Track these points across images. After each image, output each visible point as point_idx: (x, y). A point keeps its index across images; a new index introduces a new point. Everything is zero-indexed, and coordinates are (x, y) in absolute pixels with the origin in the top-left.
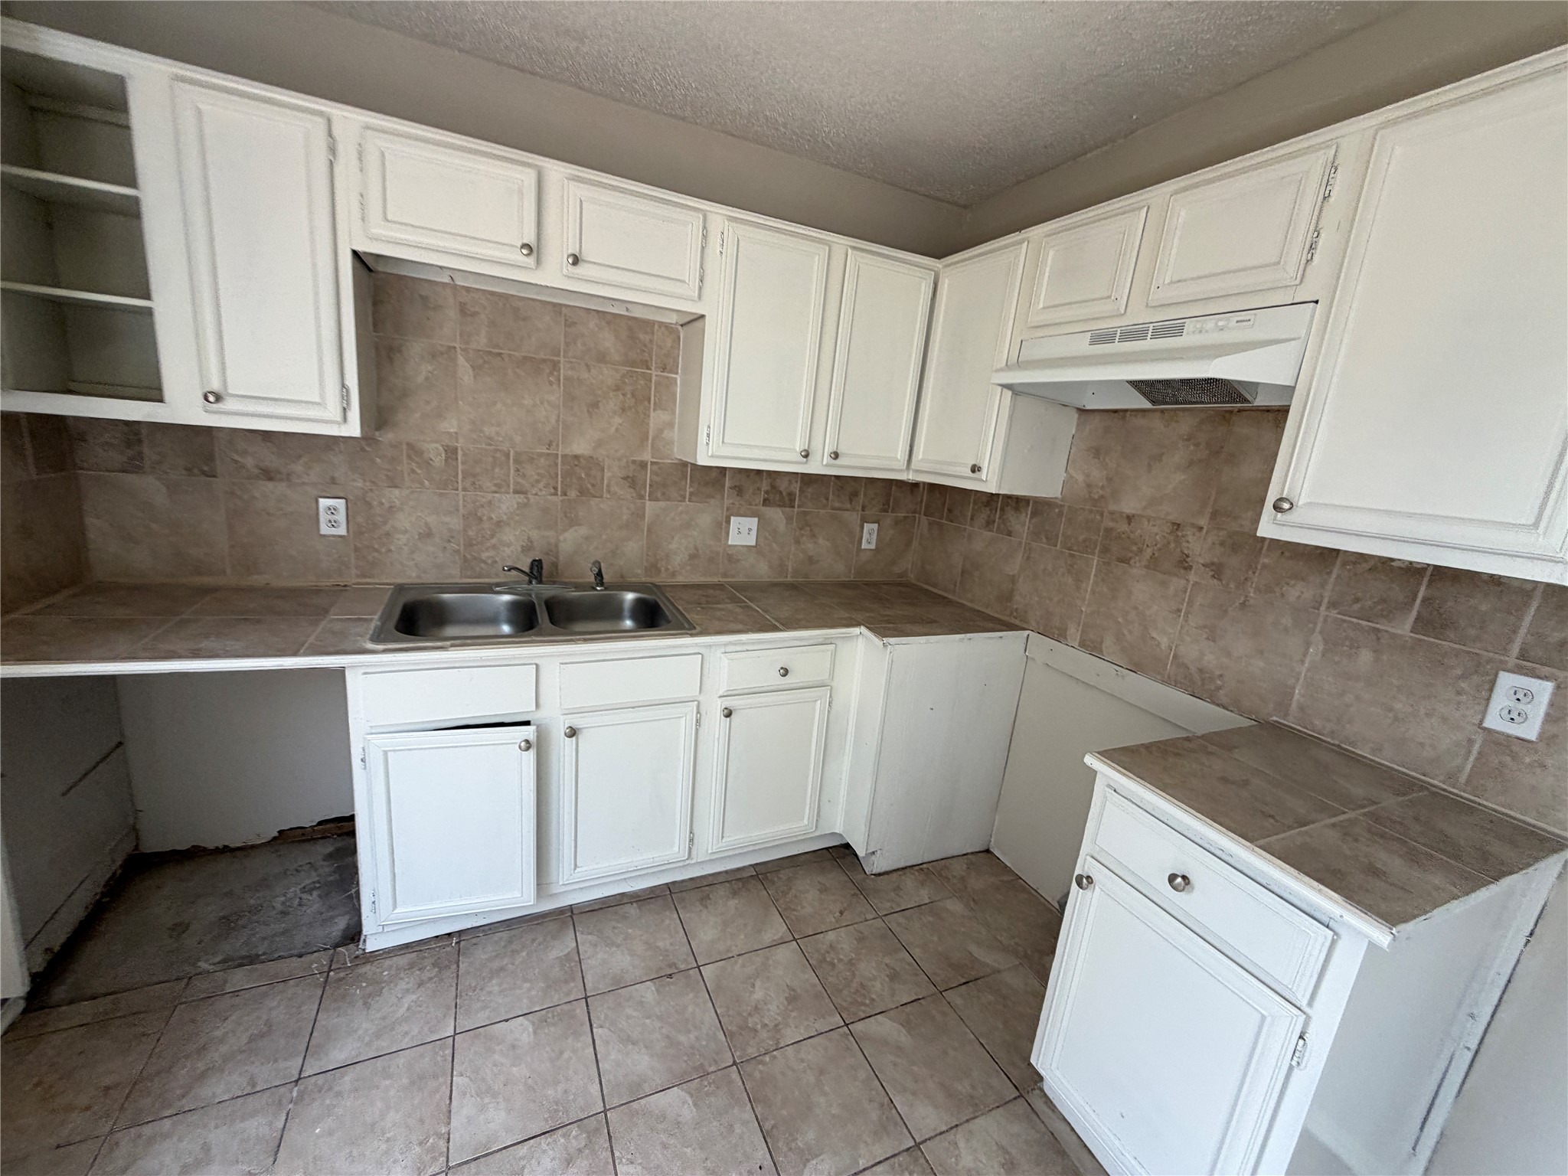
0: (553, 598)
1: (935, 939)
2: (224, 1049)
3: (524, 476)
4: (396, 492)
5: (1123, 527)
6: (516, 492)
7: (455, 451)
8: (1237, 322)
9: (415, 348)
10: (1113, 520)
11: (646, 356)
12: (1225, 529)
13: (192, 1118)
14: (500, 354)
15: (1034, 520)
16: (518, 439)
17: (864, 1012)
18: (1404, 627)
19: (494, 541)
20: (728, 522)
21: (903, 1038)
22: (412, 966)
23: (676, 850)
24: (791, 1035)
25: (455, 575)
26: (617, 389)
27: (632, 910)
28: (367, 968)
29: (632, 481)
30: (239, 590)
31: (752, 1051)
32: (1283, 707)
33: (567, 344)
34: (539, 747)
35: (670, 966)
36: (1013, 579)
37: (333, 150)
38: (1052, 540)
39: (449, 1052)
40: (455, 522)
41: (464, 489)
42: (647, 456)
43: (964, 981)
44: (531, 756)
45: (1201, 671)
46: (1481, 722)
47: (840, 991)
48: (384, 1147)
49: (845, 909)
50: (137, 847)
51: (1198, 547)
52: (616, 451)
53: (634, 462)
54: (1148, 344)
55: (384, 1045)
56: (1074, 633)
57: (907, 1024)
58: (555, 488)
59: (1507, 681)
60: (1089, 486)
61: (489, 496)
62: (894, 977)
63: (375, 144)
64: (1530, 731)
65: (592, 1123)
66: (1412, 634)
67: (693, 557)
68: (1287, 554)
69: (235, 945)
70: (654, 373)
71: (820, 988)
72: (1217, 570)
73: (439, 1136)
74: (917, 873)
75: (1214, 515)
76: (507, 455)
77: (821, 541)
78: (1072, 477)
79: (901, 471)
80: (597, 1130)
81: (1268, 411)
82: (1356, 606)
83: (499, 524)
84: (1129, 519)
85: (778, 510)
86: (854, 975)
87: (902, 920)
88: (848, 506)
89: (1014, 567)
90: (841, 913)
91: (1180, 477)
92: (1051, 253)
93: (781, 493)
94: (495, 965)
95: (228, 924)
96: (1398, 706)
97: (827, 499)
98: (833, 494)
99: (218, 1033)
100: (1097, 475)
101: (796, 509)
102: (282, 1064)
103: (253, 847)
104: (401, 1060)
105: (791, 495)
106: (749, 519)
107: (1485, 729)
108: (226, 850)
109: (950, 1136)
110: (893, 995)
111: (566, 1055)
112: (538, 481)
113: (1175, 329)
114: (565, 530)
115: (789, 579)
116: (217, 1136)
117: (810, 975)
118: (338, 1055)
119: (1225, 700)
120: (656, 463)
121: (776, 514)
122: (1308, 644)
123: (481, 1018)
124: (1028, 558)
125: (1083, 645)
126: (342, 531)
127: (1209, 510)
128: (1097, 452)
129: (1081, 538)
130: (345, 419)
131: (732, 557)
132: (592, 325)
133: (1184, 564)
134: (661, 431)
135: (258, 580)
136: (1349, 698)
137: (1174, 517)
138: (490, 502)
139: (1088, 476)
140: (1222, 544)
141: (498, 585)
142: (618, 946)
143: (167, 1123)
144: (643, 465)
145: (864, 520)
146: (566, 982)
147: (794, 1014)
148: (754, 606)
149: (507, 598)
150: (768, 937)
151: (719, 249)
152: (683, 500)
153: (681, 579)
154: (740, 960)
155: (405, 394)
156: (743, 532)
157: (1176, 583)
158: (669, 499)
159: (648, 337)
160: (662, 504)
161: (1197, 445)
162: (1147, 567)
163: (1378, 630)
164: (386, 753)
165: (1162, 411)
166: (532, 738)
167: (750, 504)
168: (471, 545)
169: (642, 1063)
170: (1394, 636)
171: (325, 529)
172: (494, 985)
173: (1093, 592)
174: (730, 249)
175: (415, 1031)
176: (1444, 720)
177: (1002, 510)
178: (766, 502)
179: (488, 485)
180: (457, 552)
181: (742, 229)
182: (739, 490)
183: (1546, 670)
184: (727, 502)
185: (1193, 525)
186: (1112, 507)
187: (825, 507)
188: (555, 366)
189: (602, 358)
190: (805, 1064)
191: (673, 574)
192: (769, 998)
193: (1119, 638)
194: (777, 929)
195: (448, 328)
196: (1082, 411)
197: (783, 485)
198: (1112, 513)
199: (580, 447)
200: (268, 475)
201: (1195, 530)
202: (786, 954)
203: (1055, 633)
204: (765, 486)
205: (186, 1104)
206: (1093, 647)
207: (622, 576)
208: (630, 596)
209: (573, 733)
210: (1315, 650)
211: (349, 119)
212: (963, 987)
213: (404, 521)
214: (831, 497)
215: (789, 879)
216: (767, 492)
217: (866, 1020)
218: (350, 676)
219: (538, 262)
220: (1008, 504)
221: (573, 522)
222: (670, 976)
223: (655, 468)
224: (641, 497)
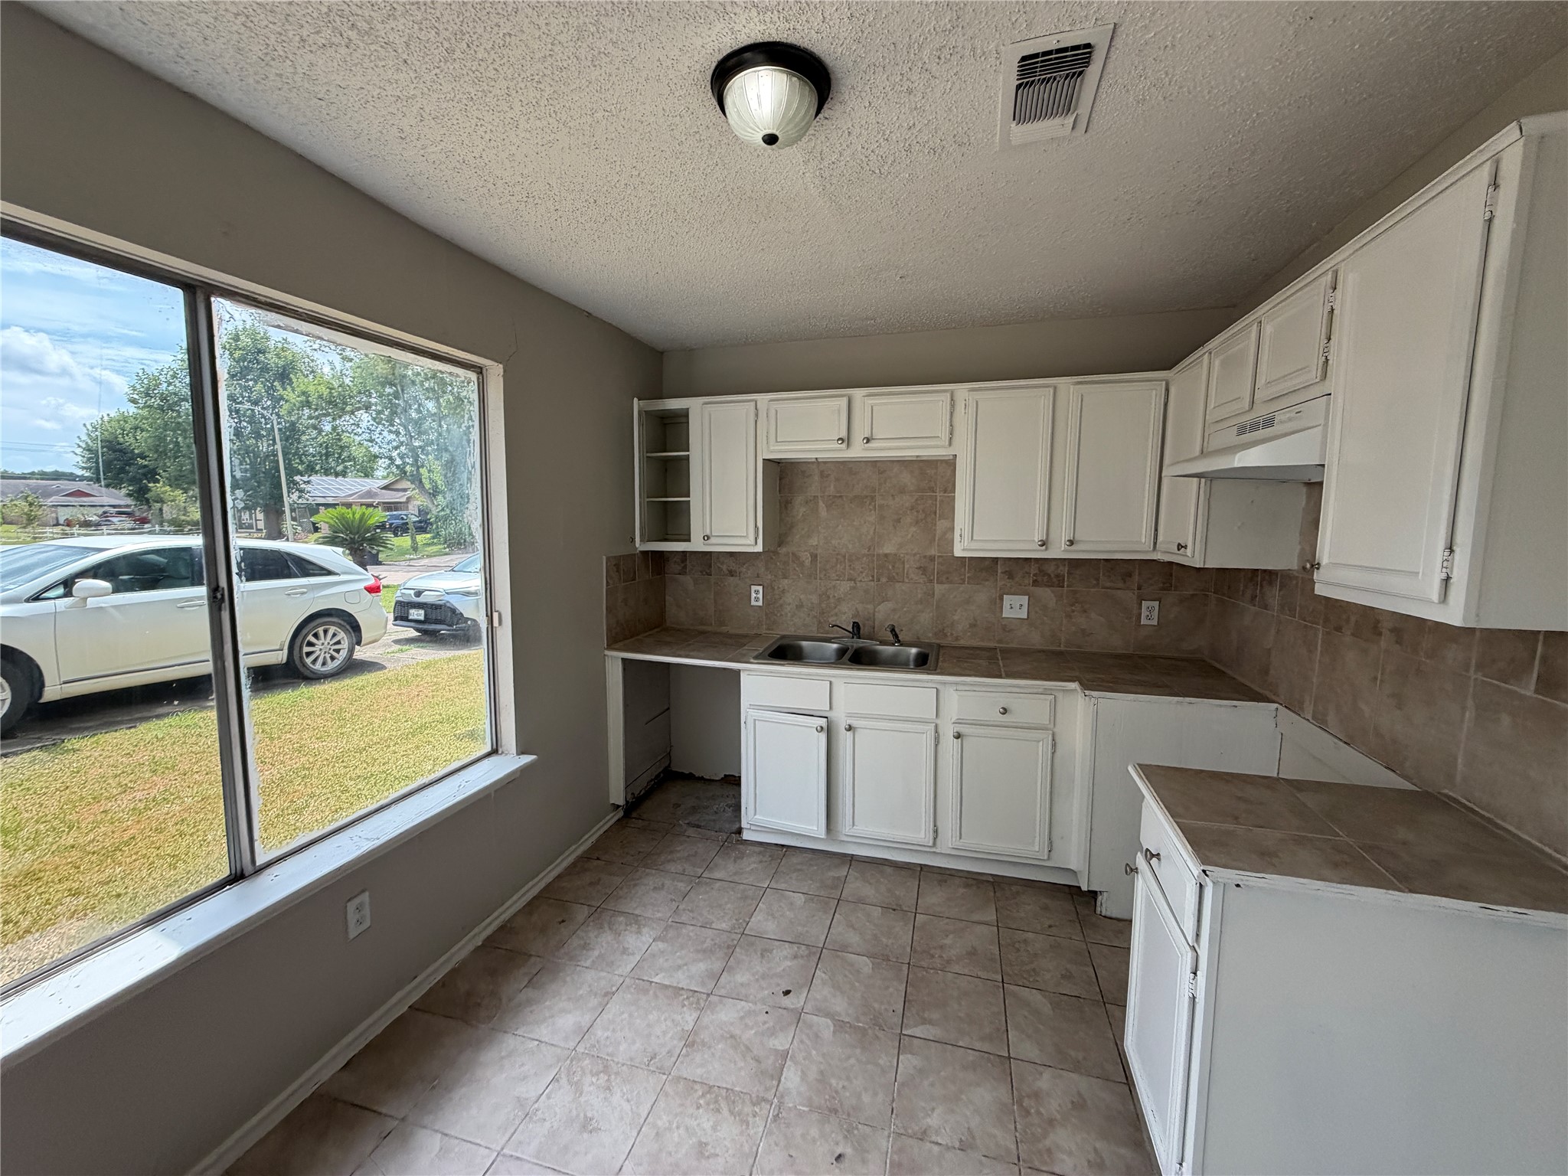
0: (861, 648)
2: (678, 855)
3: (854, 569)
4: (786, 581)
6: (850, 580)
7: (816, 556)
9: (799, 500)
11: (932, 484)
13: (663, 873)
14: (841, 496)
15: (1281, 593)
16: (850, 546)
17: (1022, 982)
18: (1528, 688)
19: (836, 610)
20: (1002, 599)
21: (1047, 1009)
22: (760, 853)
23: (921, 835)
24: (957, 968)
25: (813, 631)
26: (912, 508)
27: (889, 870)
28: (741, 846)
29: (923, 570)
30: (715, 633)
31: (924, 964)
32: (1450, 779)
33: (880, 484)
34: (829, 731)
35: (897, 905)
36: (1269, 653)
37: (757, 415)
38: (1293, 612)
39: (762, 893)
40: (815, 599)
41: (820, 579)
42: (933, 552)
44: (823, 737)
47: (1013, 966)
48: (722, 914)
49: (1056, 926)
50: (669, 765)
52: (912, 550)
53: (925, 557)
54: (1260, 434)
55: (736, 879)
56: (1309, 707)
57: (1054, 1004)
58: (873, 576)
61: (834, 583)
62: (1067, 977)
63: (774, 406)
65: (814, 949)
66: (1539, 697)
67: (973, 625)
69: (692, 819)
70: (939, 495)
71: (998, 958)
73: (744, 921)
76: (844, 557)
77: (1093, 615)
79: (1147, 552)
80: (814, 953)
83: (839, 600)
85: (1047, 589)
86: (1031, 962)
88: (1121, 585)
89: (1269, 640)
90: (1050, 926)
93: (1050, 576)
94: (799, 867)
95: (694, 810)
97: (1098, 579)
98: (1104, 574)
99: (678, 849)
101: (1065, 589)
102: (696, 869)
103: (713, 780)
104: (742, 887)
105: (1059, 577)
106: (1020, 597)
108: (702, 778)
109: (1041, 1069)
110: (1058, 986)
111: (815, 918)
112: (862, 572)
113: (1271, 421)
114: (879, 604)
115: (1062, 648)
116: (668, 883)
117: (994, 948)
118: (717, 875)
120: (941, 556)
121: (1046, 594)
122: (1464, 710)
123: (783, 886)
124: (1279, 631)
125: (1315, 718)
126: (760, 603)
129: (1311, 609)
130: (756, 543)
131: (1007, 627)
132: (895, 470)
134: (945, 533)
135: (724, 629)
138: (834, 587)
141: (834, 638)
142: (870, 884)
143: (654, 871)
144: (932, 559)
145: (1142, 598)
146: (832, 888)
147: (966, 960)
148: (1001, 663)
149: (835, 646)
150: (977, 917)
151: (963, 411)
152: (963, 583)
153: (963, 642)
154: (946, 921)
155: (792, 527)
156: (1015, 607)
158: (951, 582)
159: (933, 472)
160: (946, 586)
163: (1513, 692)
164: (755, 720)
166: (825, 726)
167: (1020, 585)
168: (823, 613)
169: (853, 939)
171: (753, 603)
172: (794, 875)
173: (1320, 662)
174: (972, 410)
175: (751, 879)
177: (1261, 586)
178: (1035, 583)
179: (833, 575)
180: (815, 617)
181: (978, 395)
182: (1010, 575)
184: (1000, 584)
187: (1095, 586)
188: (873, 498)
189: (902, 491)
190: (956, 985)
191: (957, 639)
192: (954, 946)
193: (1338, 709)
194: (991, 916)
195: (814, 488)
197: (1050, 569)
199: (888, 549)
200: (731, 573)
202: (984, 931)
203: (1297, 707)
204: (1034, 569)
205: (661, 867)
206: (1320, 721)
207: (918, 638)
208: (914, 651)
209: (850, 728)
210: (1470, 716)
211: (763, 398)
213: (789, 598)
214: (1101, 577)
215: (1018, 893)
216: (1035, 575)
217: (1020, 987)
218: (742, 675)
219: (848, 445)
221: (885, 600)
222: (894, 910)
223: (941, 560)
224: (931, 581)
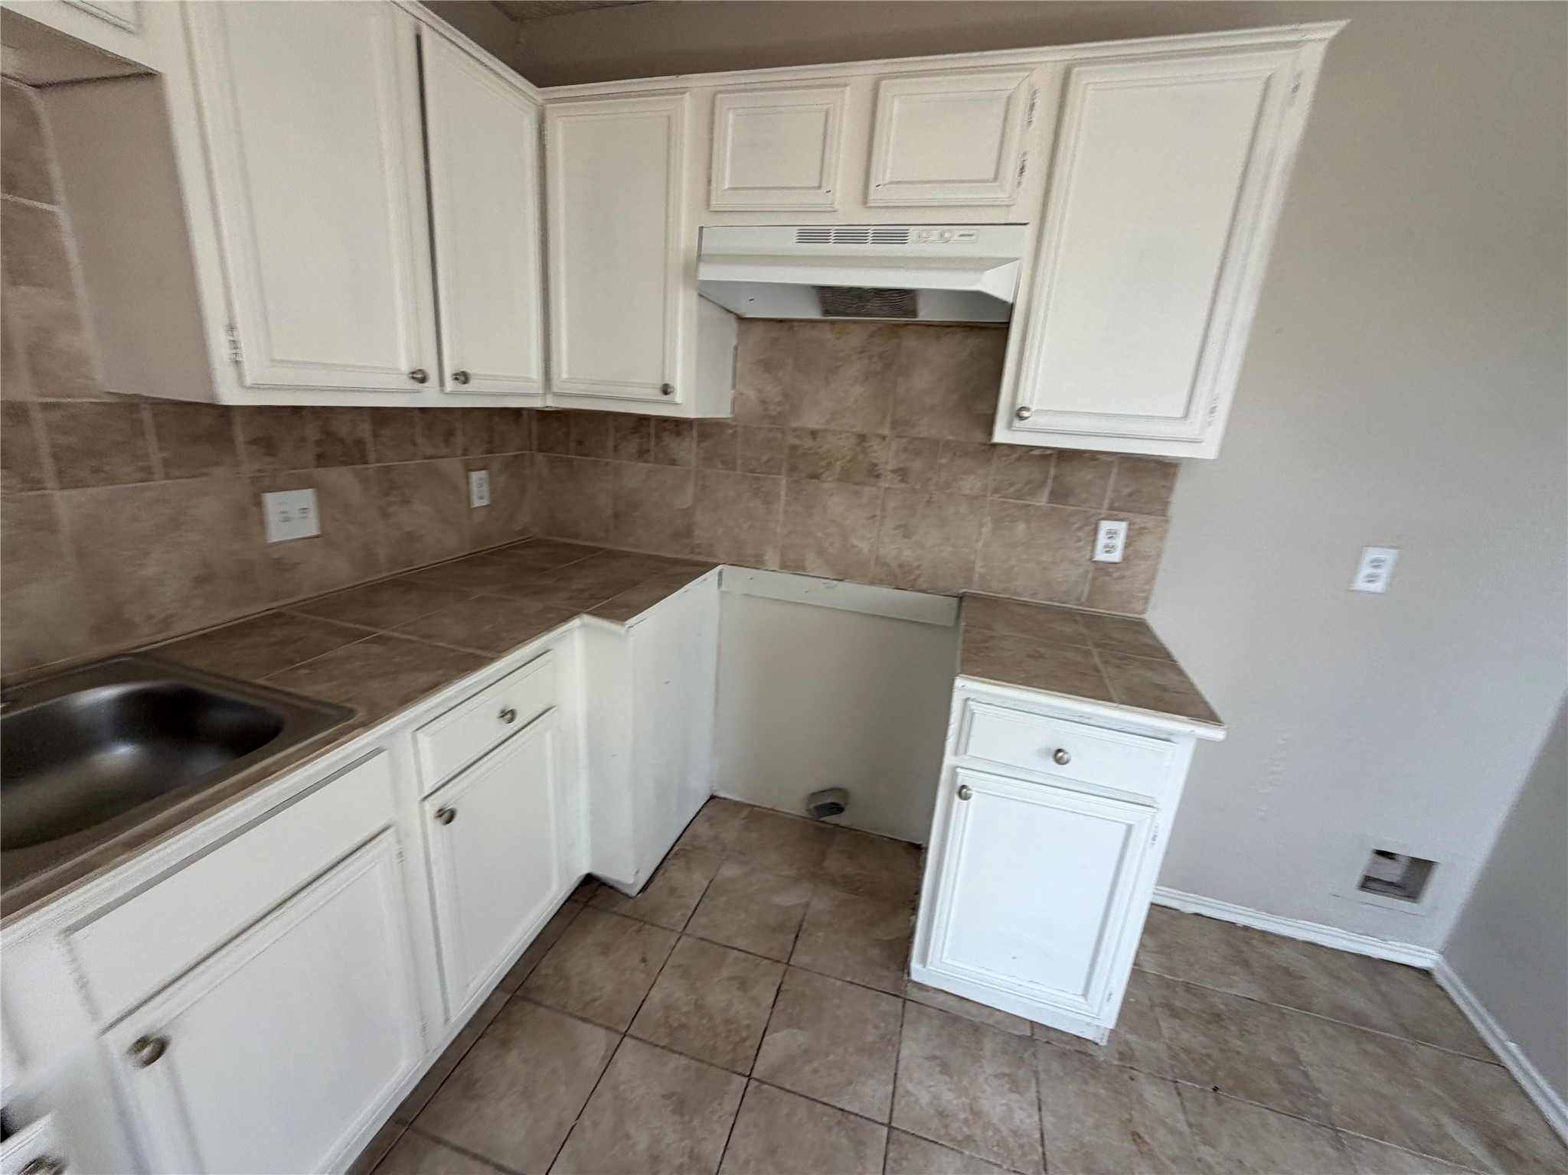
1: (743, 916)
5: (808, 443)
8: (962, 235)
10: (798, 437)
12: (906, 437)
15: (703, 445)
17: (751, 1047)
18: (1042, 500)
20: (259, 504)
21: (800, 1038)
32: (968, 580)
36: (688, 513)
38: (729, 464)
42: (24, 392)
43: (793, 936)
45: (901, 566)
46: (1092, 557)
47: (715, 1048)
49: (644, 953)
51: (887, 456)
54: (869, 249)
56: (772, 557)
57: (792, 1022)
59: (1106, 526)
60: (763, 402)
62: (744, 985)
64: (1116, 557)
66: (1048, 505)
67: (201, 580)
68: (959, 453)
71: (695, 1065)
72: (903, 474)
74: (675, 861)
75: (894, 425)
77: (419, 507)
78: (742, 394)
79: (538, 396)
81: (930, 325)
82: (1012, 490)
84: (814, 434)
85: (344, 470)
86: (711, 1018)
87: (703, 920)
89: (686, 498)
90: (644, 960)
91: (858, 390)
92: (731, 116)
93: (342, 441)
96: (1044, 559)
97: (414, 444)
100: (772, 391)
101: (372, 465)
105: (359, 443)
106: (296, 492)
107: (1095, 562)
109: (900, 1089)
110: (758, 1005)
113: (896, 235)
117: (676, 1061)
119: (925, 586)
120: (54, 405)
122: (981, 525)
124: (703, 487)
125: (785, 566)
127: (889, 419)
128: (767, 366)
129: (764, 458)
131: (280, 563)
133: (874, 473)
136: (1013, 562)
137: (858, 429)
139: (760, 391)
140: (905, 450)
144: (20, 415)
145: (469, 468)
147: (696, 1123)
148: (396, 635)
150: (593, 1061)
152: (148, 477)
153: (186, 626)
154: (586, 1121)
156: (291, 515)
157: (868, 491)
158: (111, 480)
160: (96, 492)
161: (870, 357)
162: (839, 480)
163: (1028, 506)
165: (832, 322)
167: (293, 467)
170: (1038, 508)
173: (786, 512)
176: (1072, 561)
177: (658, 433)
178: (322, 460)
182: (266, 445)
183: (1122, 515)
184: (248, 469)
185: (878, 435)
186: (794, 424)
187: (413, 457)
190: (752, 1163)
191: (167, 622)
192: (657, 1132)
193: (821, 552)
196: (740, 319)
197: (343, 429)
198: (794, 430)
201: (879, 440)
202: (630, 1061)
203: (753, 561)
204: (312, 432)
210: (987, 529)
212: (799, 943)
214: (420, 440)
215: (556, 969)
216: (319, 443)
217: (760, 1054)
220: (665, 429)
223: (54, 416)
224: (35, 484)
